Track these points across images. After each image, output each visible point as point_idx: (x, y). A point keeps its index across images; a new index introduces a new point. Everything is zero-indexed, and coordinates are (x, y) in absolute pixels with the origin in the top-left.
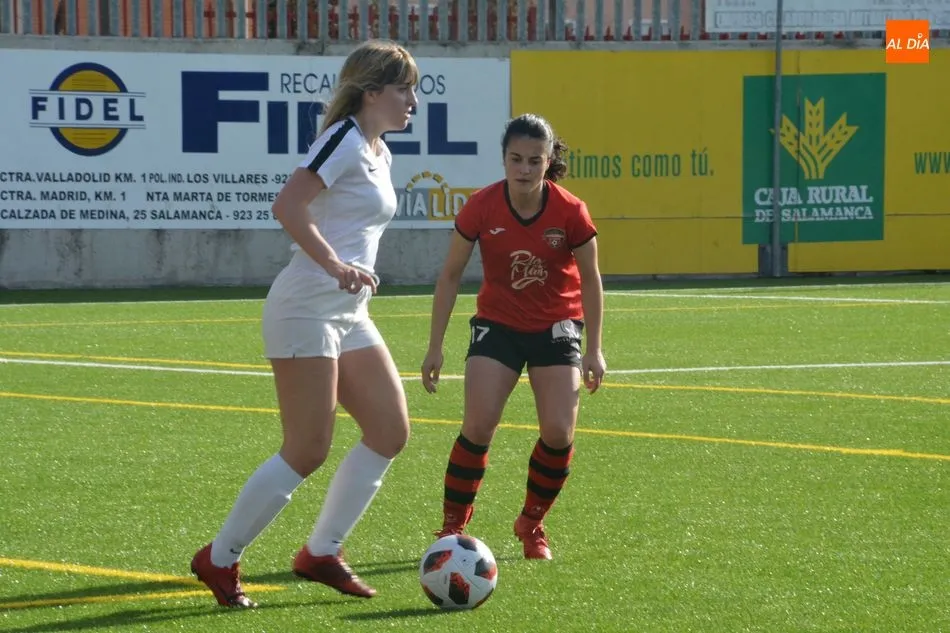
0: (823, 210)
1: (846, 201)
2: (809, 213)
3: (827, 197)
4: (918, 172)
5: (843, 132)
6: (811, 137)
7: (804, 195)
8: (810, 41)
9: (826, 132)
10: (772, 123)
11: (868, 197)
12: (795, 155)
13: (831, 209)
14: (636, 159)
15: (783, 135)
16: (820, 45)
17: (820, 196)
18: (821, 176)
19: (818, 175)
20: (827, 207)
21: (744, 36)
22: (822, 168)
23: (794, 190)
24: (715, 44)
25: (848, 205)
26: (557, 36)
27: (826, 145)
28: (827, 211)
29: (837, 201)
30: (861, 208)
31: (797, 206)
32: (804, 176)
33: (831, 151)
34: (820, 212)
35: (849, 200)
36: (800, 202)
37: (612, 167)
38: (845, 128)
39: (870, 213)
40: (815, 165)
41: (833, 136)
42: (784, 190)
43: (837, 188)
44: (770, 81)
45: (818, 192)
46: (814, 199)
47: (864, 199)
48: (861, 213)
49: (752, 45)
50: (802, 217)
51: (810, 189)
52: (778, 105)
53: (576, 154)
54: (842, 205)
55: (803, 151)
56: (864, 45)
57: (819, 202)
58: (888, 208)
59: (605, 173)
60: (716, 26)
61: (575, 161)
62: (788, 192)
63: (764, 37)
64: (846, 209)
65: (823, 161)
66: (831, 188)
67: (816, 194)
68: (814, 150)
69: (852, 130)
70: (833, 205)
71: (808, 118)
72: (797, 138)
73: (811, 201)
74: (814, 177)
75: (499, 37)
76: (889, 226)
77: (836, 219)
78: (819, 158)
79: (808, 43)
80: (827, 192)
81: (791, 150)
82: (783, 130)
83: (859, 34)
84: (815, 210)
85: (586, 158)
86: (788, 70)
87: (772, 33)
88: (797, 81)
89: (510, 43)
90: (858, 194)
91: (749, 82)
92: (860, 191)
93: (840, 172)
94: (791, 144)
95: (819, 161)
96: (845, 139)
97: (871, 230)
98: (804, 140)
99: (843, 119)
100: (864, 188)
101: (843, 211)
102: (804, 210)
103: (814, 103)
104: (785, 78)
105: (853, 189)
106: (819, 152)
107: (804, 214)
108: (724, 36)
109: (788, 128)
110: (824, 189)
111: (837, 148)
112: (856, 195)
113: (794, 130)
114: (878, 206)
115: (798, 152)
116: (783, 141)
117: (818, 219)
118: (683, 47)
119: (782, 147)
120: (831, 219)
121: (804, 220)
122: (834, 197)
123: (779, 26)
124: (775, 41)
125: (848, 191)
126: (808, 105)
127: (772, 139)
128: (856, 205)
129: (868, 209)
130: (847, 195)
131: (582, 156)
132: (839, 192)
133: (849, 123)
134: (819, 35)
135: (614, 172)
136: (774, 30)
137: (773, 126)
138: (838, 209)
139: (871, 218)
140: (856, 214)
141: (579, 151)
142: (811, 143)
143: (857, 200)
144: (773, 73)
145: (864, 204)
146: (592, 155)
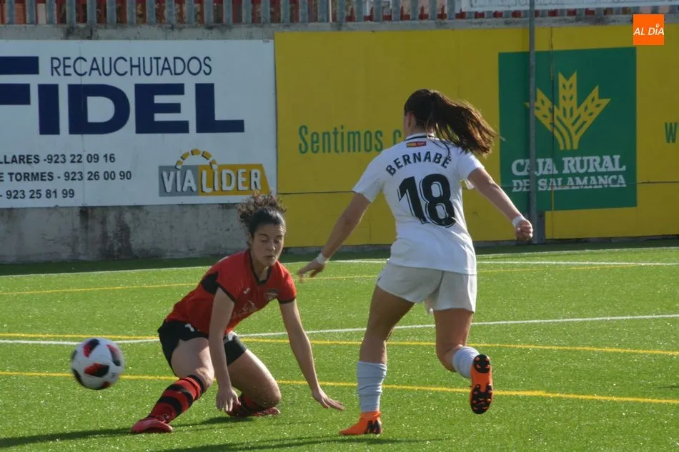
0: (578, 179)
1: (600, 170)
2: (564, 183)
3: (582, 167)
4: (668, 141)
5: (596, 104)
6: (564, 110)
7: (560, 166)
8: (563, 18)
9: (579, 105)
10: (527, 96)
11: (621, 167)
12: (549, 127)
13: (586, 178)
14: (397, 134)
15: (538, 108)
16: (572, 22)
17: (575, 165)
18: (576, 147)
19: (572, 146)
20: (582, 176)
21: (497, 15)
22: (576, 139)
23: (549, 161)
24: (471, 23)
25: (602, 174)
26: (319, 17)
27: (579, 117)
28: (582, 179)
29: (592, 170)
30: (615, 177)
31: (553, 176)
32: (559, 145)
33: (584, 122)
34: (575, 181)
35: (603, 170)
36: (556, 172)
37: (374, 142)
38: (597, 101)
39: (623, 181)
40: (570, 137)
41: (586, 108)
42: (540, 161)
43: (591, 158)
44: (525, 56)
45: (572, 163)
46: (569, 168)
47: (617, 169)
48: (615, 182)
49: (507, 23)
50: (558, 186)
51: (566, 159)
52: (533, 80)
53: (340, 131)
54: (596, 174)
55: (557, 123)
56: (614, 21)
57: (574, 171)
58: (641, 176)
59: (368, 148)
60: (472, 6)
61: (339, 136)
62: (544, 163)
63: (516, 14)
64: (600, 177)
65: (577, 131)
66: (585, 158)
67: (571, 164)
68: (568, 122)
69: (605, 102)
70: (587, 174)
71: (562, 92)
72: (552, 111)
73: (566, 171)
74: (568, 147)
75: (263, 20)
76: (642, 193)
77: (590, 187)
78: (573, 130)
79: (560, 20)
80: (582, 162)
81: (546, 123)
82: (538, 104)
83: (607, 11)
84: (570, 179)
85: (349, 133)
86: (541, 45)
87: (525, 11)
88: (550, 55)
89: (273, 25)
90: (611, 163)
91: (503, 57)
92: (613, 160)
93: (593, 142)
94: (545, 116)
95: (573, 134)
96: (597, 111)
97: (624, 197)
98: (558, 113)
99: (595, 92)
100: (617, 157)
101: (597, 180)
102: (560, 180)
103: (567, 77)
104: (538, 53)
105: (607, 158)
106: (573, 124)
107: (560, 183)
108: (479, 15)
109: (543, 102)
110: (578, 159)
111: (590, 120)
112: (610, 164)
113: (548, 103)
114: (630, 174)
115: (553, 124)
116: (538, 114)
117: (573, 188)
118: (440, 26)
119: (537, 120)
120: (586, 187)
121: (559, 188)
122: (588, 167)
123: (532, 4)
124: (528, 19)
125: (602, 161)
126: (561, 78)
127: (527, 112)
128: (610, 174)
129: (621, 177)
130: (601, 164)
131: (345, 131)
132: (594, 162)
133: (601, 97)
134: (572, 12)
135: (376, 146)
136: (527, 8)
137: (528, 101)
138: (593, 178)
139: (625, 186)
140: (610, 182)
141: (342, 127)
142: (565, 114)
143: (611, 169)
144: (527, 50)
145: (617, 173)
146: (355, 131)
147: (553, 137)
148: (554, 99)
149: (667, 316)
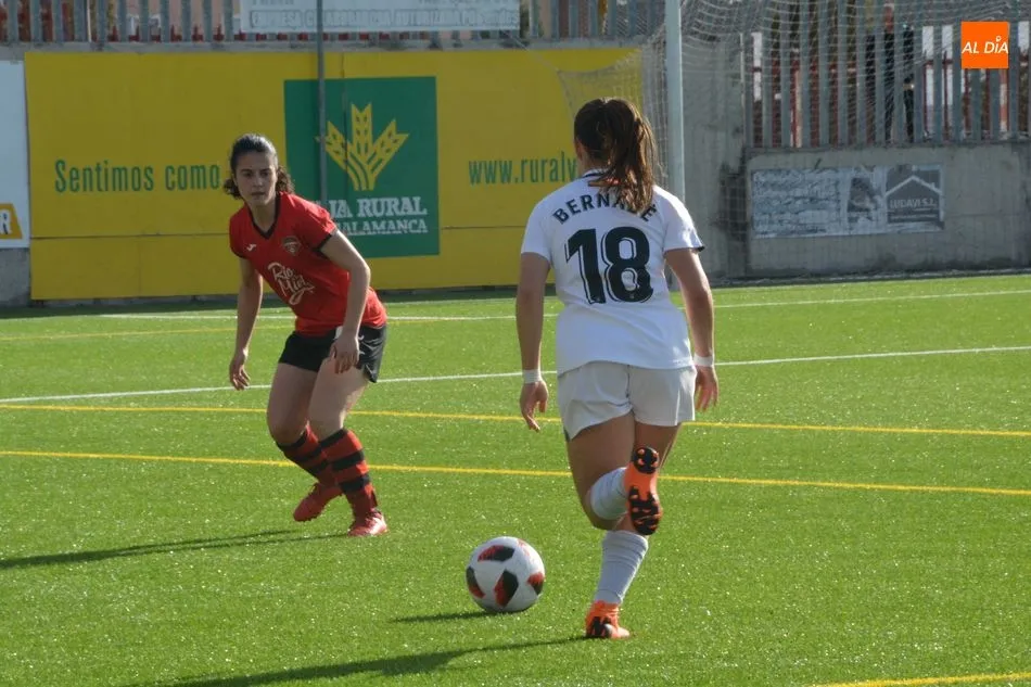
0: (374, 224)
1: (398, 213)
2: (360, 227)
3: (379, 209)
4: (472, 181)
5: (393, 140)
6: (358, 145)
7: (354, 208)
8: (354, 42)
10: (317, 129)
11: (421, 209)
12: (343, 165)
13: (383, 223)
14: (170, 171)
15: (329, 144)
16: (365, 47)
17: (371, 208)
18: (372, 187)
20: (379, 220)
21: (280, 37)
22: (372, 178)
23: (343, 203)
24: (253, 46)
25: (402, 218)
26: (76, 36)
27: (375, 154)
28: (379, 225)
29: (390, 213)
30: (415, 221)
31: (347, 220)
32: (352, 187)
33: (380, 161)
34: (371, 226)
35: (403, 213)
36: (350, 215)
37: (144, 179)
38: (395, 136)
39: (424, 227)
40: (365, 176)
41: (382, 145)
42: (333, 203)
43: (389, 200)
44: (313, 85)
45: (369, 205)
46: (365, 211)
47: (417, 212)
48: (415, 227)
49: (292, 47)
50: (352, 231)
51: (361, 201)
52: (323, 111)
53: (102, 165)
54: (395, 218)
55: (350, 160)
56: (411, 47)
57: (370, 215)
58: (443, 221)
59: (137, 186)
60: (252, 26)
61: (102, 173)
62: (337, 206)
63: (302, 37)
64: (399, 222)
65: (373, 170)
66: (383, 200)
67: (366, 207)
68: (363, 159)
69: (403, 137)
70: (385, 218)
71: (355, 126)
72: (345, 146)
73: (361, 214)
74: (364, 188)
75: (9, 38)
76: (444, 237)
77: (388, 233)
78: (368, 168)
79: (352, 45)
80: (379, 204)
81: (339, 160)
82: (329, 138)
83: (404, 36)
84: (366, 224)
85: (114, 170)
86: (332, 72)
87: (313, 34)
89: (22, 43)
90: (411, 206)
91: (290, 86)
92: (413, 203)
93: (391, 182)
94: (337, 153)
95: (369, 172)
96: (395, 148)
97: (425, 244)
98: (352, 148)
99: (392, 126)
100: (417, 200)
101: (396, 225)
102: (355, 224)
103: (361, 109)
104: (331, 83)
105: (406, 200)
106: (369, 162)
107: (355, 228)
108: (260, 37)
109: (335, 137)
110: (375, 201)
111: (387, 157)
112: (410, 208)
113: (340, 137)
114: (432, 219)
115: (346, 162)
116: (330, 150)
117: (370, 233)
118: (217, 48)
119: (329, 157)
120: (384, 233)
121: (356, 234)
122: (386, 208)
123: (320, 26)
124: (315, 43)
125: (401, 203)
126: (354, 110)
127: (317, 148)
128: (410, 218)
129: (422, 221)
130: (400, 207)
131: (110, 167)
132: (392, 203)
133: (399, 131)
134: (365, 36)
135: (146, 184)
136: (315, 30)
137: (318, 134)
138: (391, 222)
139: (425, 231)
140: (410, 227)
141: (106, 162)
142: (359, 152)
143: (410, 212)
144: (315, 77)
145: (417, 217)
146: (121, 166)
147: (346, 175)
148: (347, 133)
149: (473, 376)
